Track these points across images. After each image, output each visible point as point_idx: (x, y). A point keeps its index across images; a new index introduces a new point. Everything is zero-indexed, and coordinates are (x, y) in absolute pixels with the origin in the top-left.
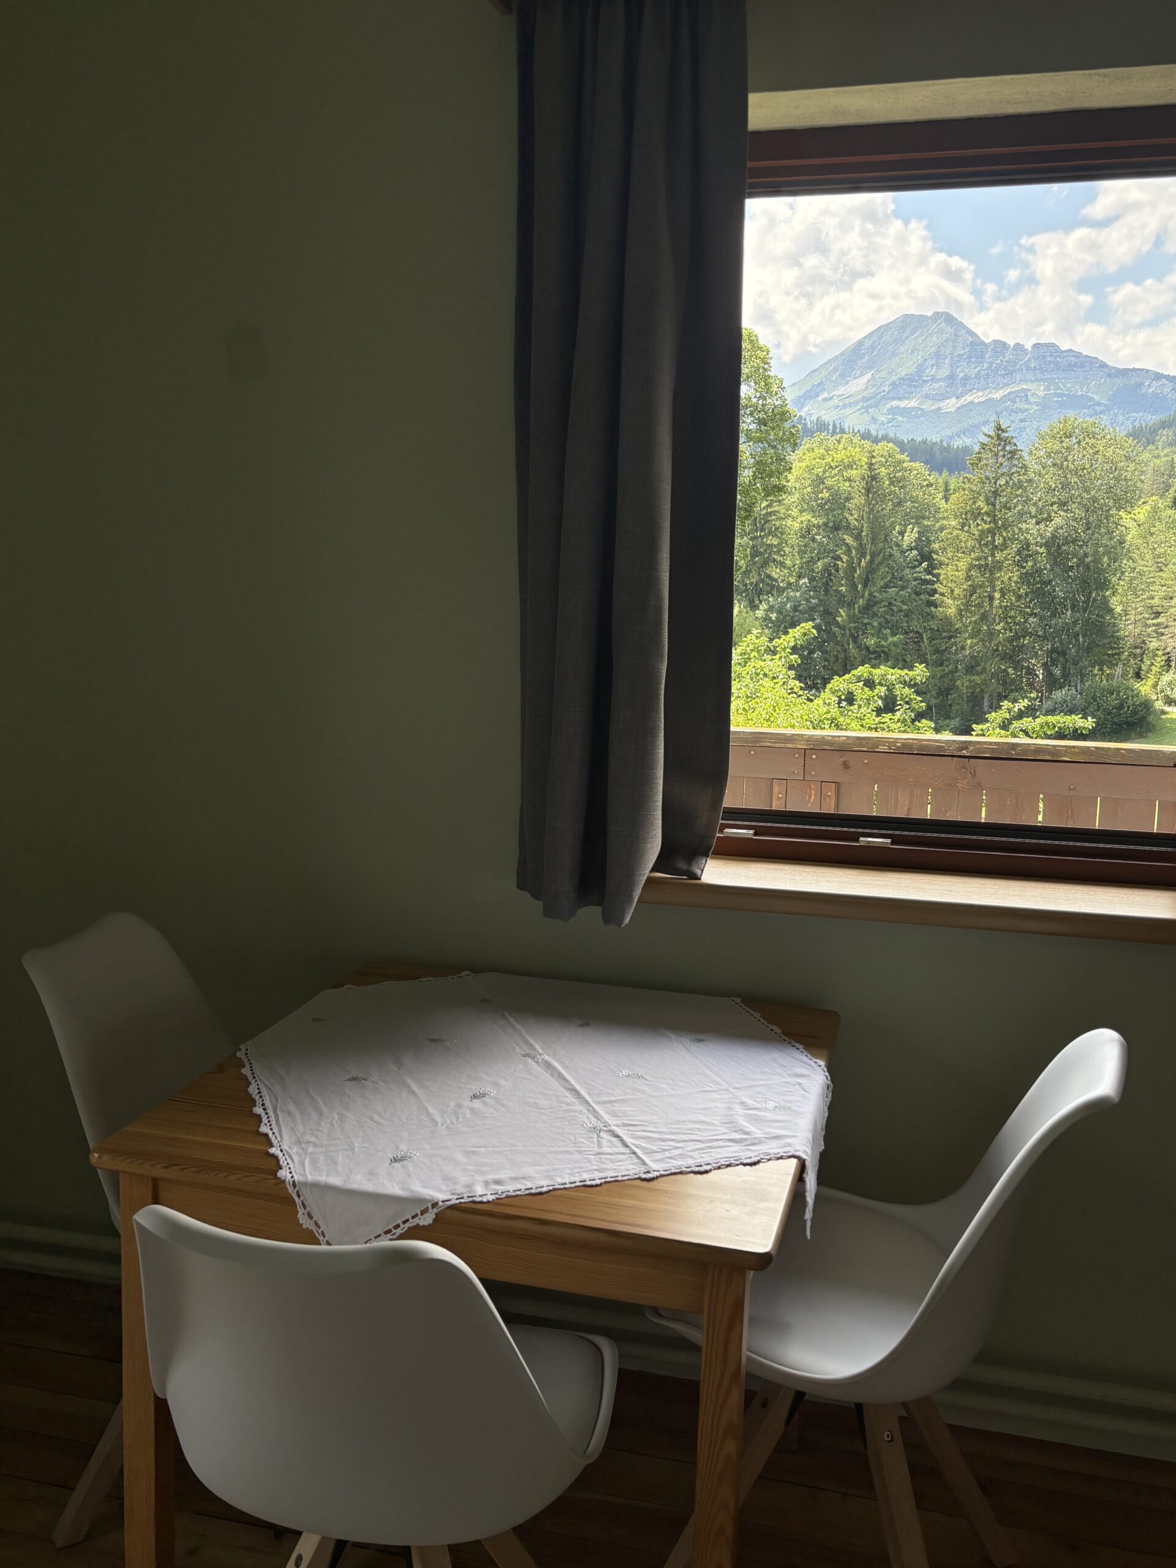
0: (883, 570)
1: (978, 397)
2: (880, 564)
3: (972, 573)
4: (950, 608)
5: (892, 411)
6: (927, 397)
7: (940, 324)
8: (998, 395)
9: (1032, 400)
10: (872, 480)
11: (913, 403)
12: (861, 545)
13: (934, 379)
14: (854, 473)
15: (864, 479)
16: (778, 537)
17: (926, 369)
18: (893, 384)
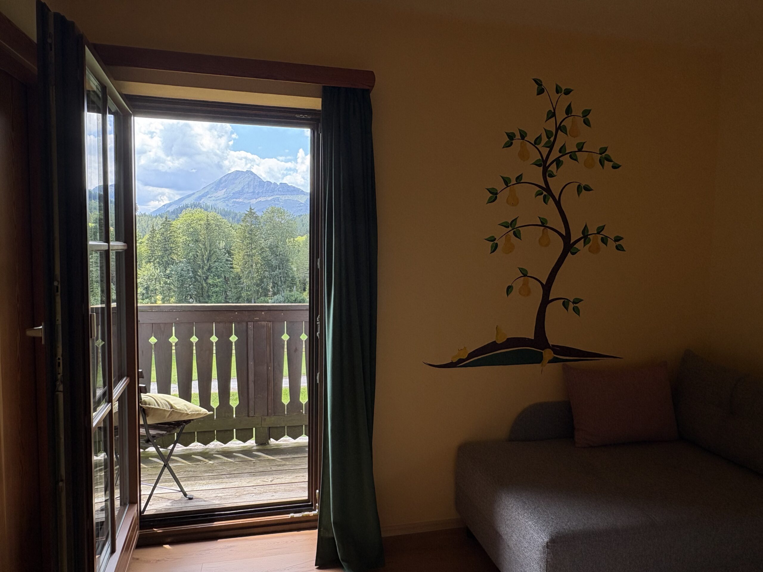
0: (214, 256)
1: (263, 199)
2: (213, 254)
3: (245, 257)
4: (237, 269)
5: (234, 202)
6: (245, 198)
7: (249, 174)
8: (270, 199)
9: (280, 200)
10: (208, 225)
11: (241, 200)
12: (206, 247)
13: (247, 193)
14: (202, 222)
15: (205, 224)
16: (175, 244)
17: (245, 189)
18: (233, 193)
